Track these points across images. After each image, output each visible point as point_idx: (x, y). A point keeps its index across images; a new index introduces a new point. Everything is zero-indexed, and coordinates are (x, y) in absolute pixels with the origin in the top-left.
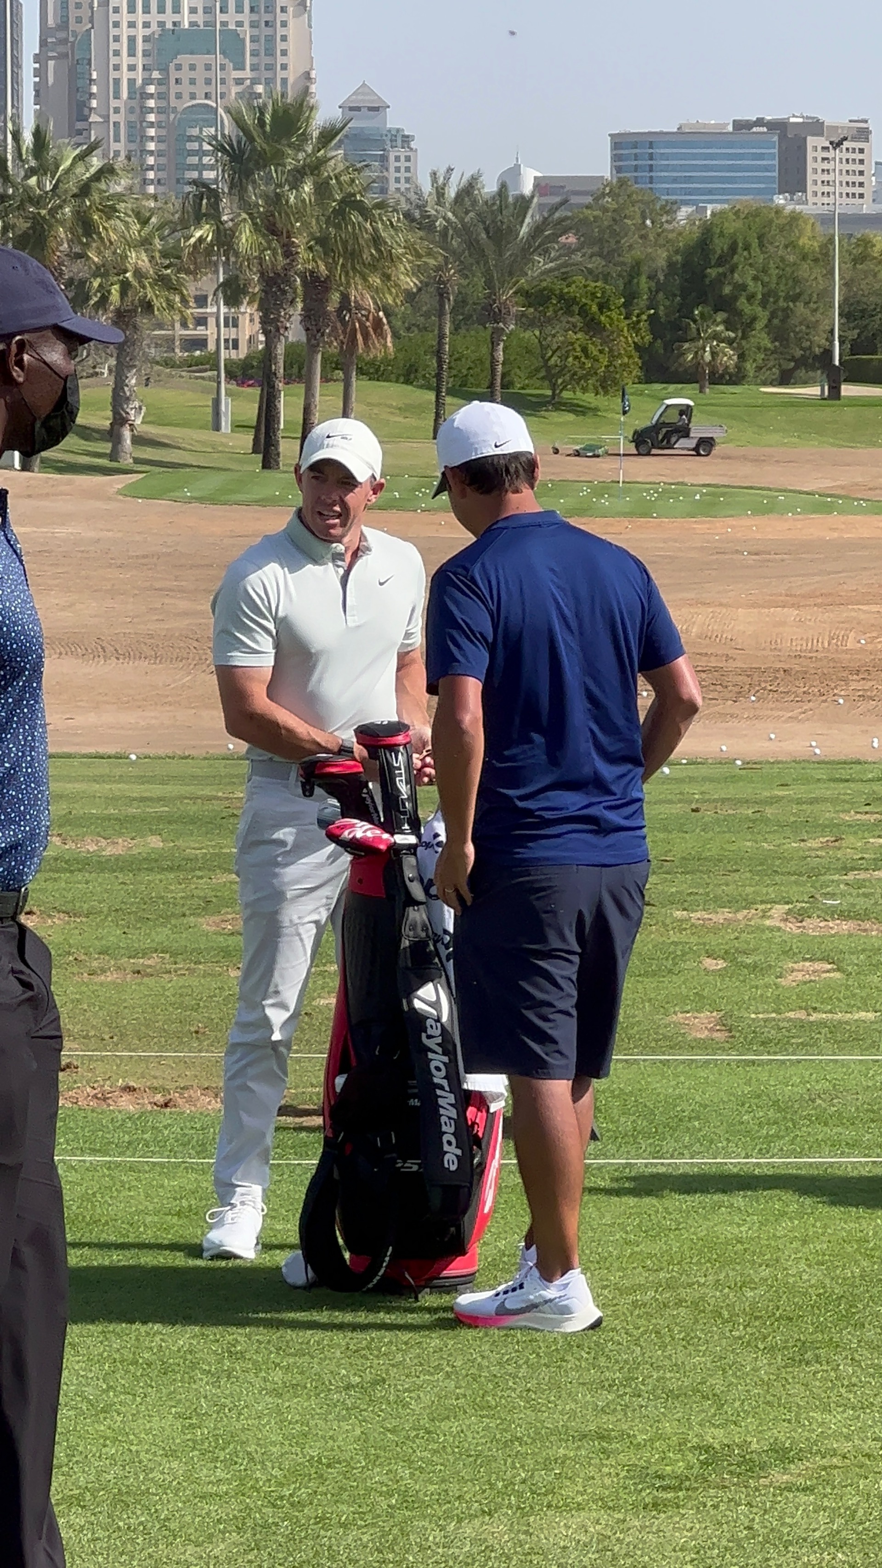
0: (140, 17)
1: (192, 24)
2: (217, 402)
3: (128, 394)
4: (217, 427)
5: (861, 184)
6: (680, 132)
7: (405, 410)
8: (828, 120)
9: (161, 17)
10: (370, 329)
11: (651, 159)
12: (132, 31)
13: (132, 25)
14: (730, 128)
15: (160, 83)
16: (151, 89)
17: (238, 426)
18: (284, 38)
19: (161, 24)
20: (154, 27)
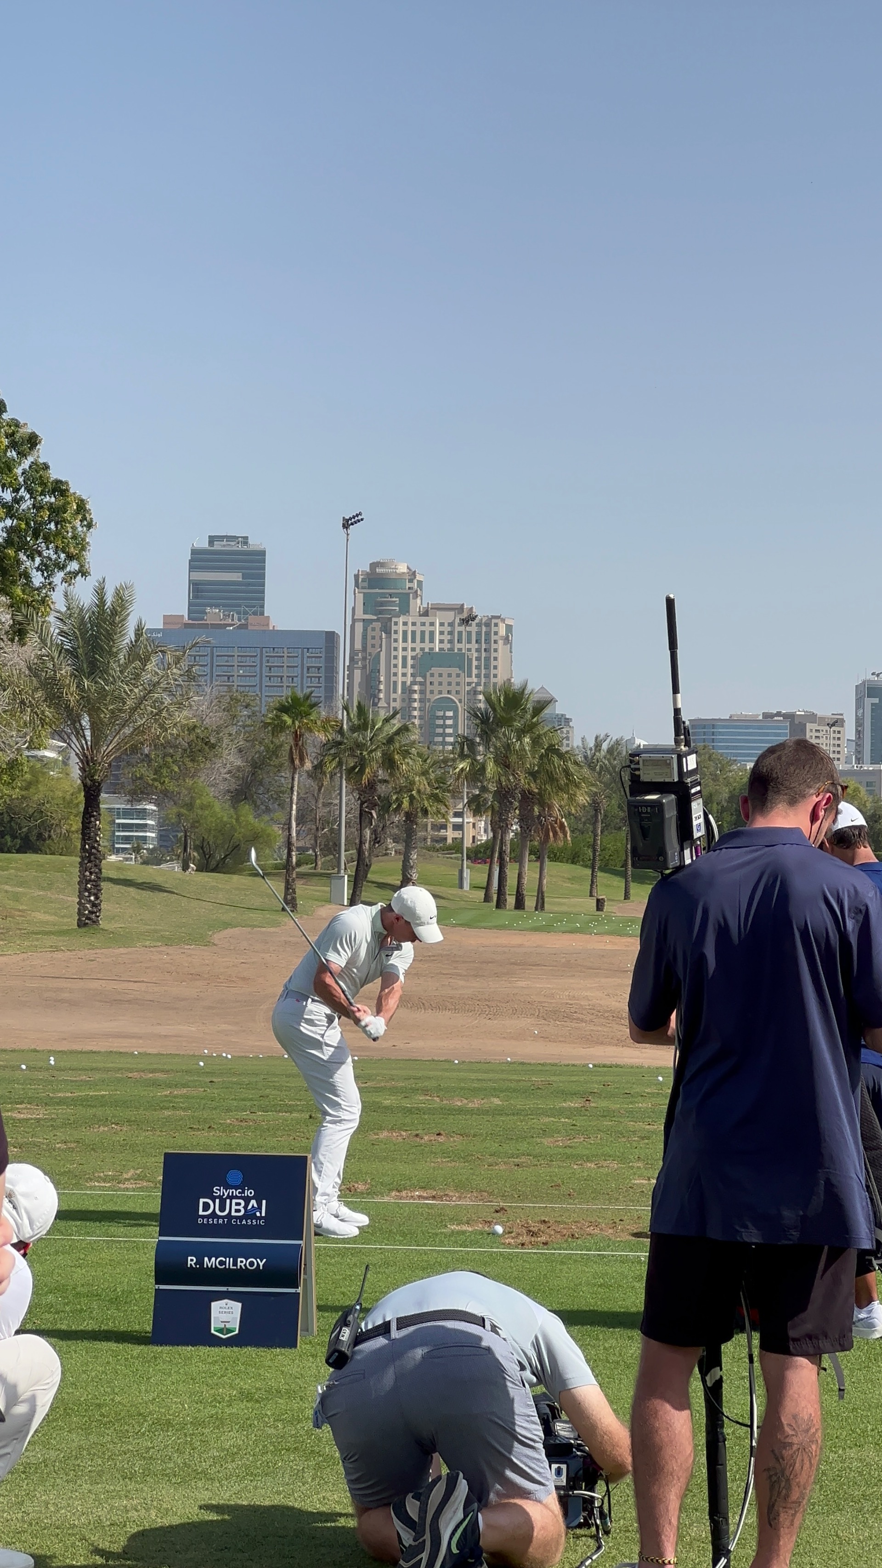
0: (410, 645)
1: (440, 649)
2: (461, 872)
3: (412, 864)
4: (461, 886)
5: (839, 752)
6: (730, 720)
7: (572, 880)
8: (820, 713)
9: (422, 645)
10: (557, 829)
11: (713, 735)
12: (405, 653)
13: (404, 649)
14: (761, 718)
15: (421, 684)
16: (416, 688)
17: (474, 887)
18: (496, 659)
19: (422, 649)
20: (418, 650)
